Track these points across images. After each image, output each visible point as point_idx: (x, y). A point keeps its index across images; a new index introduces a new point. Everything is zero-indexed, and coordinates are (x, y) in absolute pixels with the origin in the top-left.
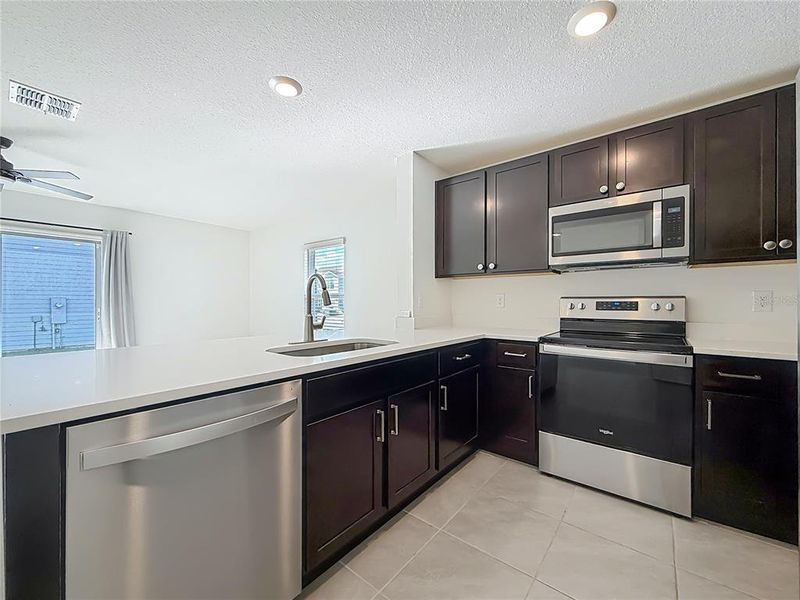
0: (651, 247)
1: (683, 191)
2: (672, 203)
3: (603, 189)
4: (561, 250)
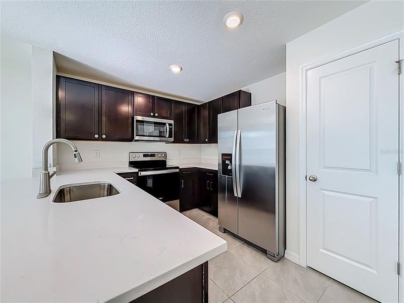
0: (165, 137)
1: (172, 122)
2: (170, 125)
3: (152, 114)
4: (139, 134)
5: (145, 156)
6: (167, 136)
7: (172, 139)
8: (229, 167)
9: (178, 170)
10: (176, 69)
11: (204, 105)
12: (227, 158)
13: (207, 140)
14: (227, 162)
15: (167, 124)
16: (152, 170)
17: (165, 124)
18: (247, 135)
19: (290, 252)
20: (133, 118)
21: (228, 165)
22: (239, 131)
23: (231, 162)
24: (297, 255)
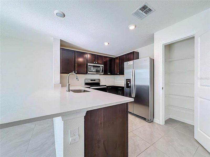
1: (103, 66)
2: (102, 67)
3: (95, 62)
4: (90, 71)
5: (91, 80)
6: (101, 72)
7: (103, 73)
8: (129, 85)
9: (106, 87)
10: (106, 44)
11: (117, 58)
12: (128, 81)
13: (118, 74)
14: (128, 83)
15: (101, 67)
16: (95, 86)
17: (100, 67)
18: (137, 71)
19: (156, 119)
20: (87, 64)
21: (129, 84)
22: (134, 69)
23: (130, 83)
24: (159, 121)
